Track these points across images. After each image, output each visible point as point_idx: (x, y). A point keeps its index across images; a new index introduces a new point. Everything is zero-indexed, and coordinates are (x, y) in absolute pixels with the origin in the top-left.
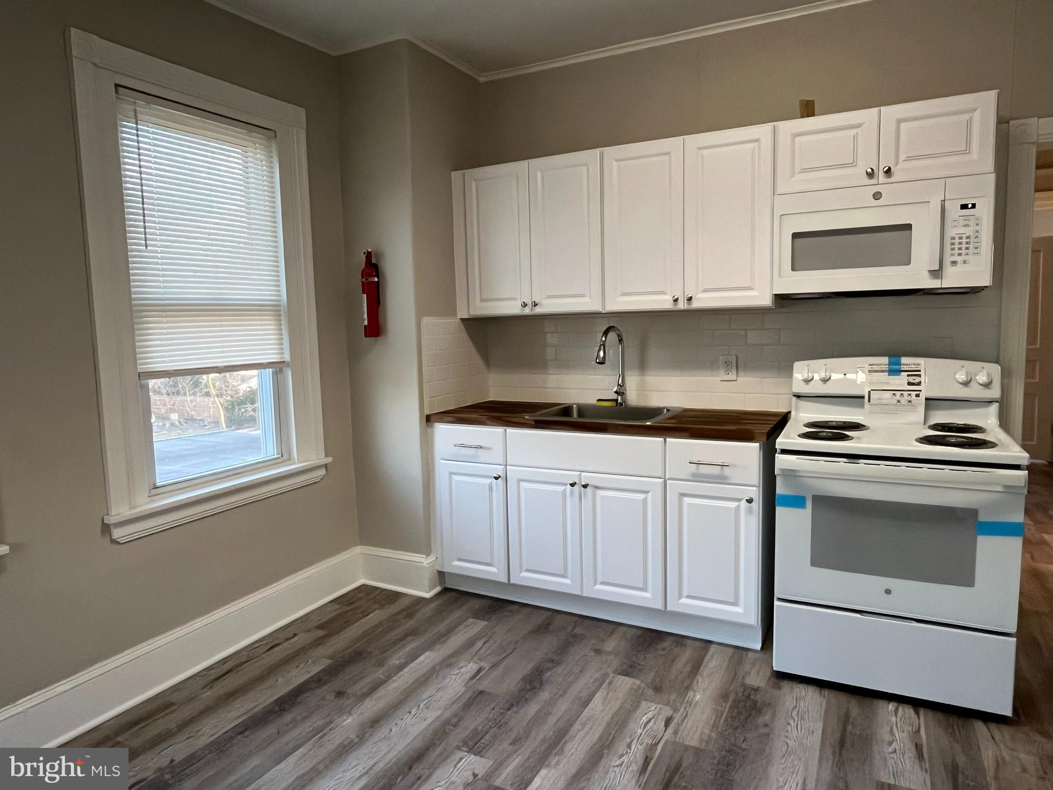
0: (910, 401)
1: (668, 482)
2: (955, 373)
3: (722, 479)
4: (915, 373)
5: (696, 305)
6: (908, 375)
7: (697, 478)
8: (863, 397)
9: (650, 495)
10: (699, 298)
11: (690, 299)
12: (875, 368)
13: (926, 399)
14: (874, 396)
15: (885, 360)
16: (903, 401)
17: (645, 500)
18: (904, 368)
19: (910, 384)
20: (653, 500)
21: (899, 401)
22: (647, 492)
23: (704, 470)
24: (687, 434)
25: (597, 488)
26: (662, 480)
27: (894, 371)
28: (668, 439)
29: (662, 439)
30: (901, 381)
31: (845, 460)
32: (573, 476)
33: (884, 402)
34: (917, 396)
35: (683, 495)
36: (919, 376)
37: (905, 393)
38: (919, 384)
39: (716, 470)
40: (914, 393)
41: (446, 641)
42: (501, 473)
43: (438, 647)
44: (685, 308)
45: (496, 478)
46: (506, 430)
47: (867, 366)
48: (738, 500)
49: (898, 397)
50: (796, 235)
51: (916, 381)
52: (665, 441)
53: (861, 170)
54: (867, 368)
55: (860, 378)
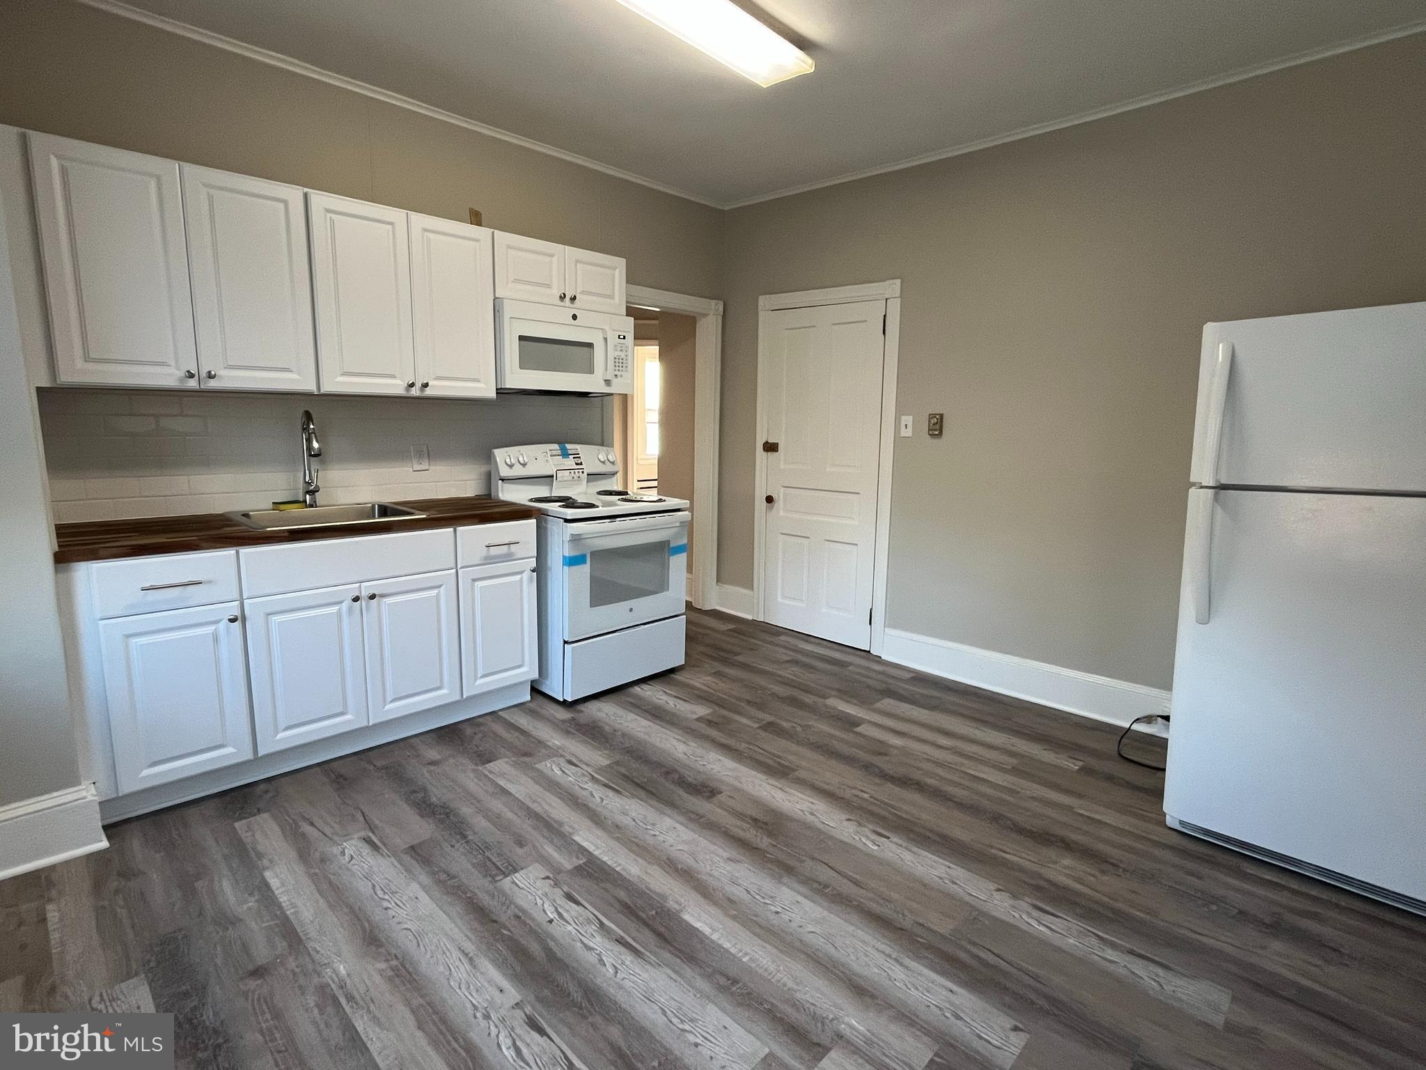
0: (579, 477)
1: (460, 572)
2: (598, 455)
3: (509, 557)
4: (576, 456)
5: (429, 392)
6: (574, 458)
7: (489, 560)
8: (552, 476)
9: (442, 589)
10: (433, 386)
11: (426, 385)
12: (554, 452)
13: (588, 475)
14: (559, 474)
15: (556, 446)
16: (576, 478)
17: (438, 597)
18: (570, 452)
19: (577, 464)
20: (446, 593)
21: (573, 478)
22: (440, 586)
23: (494, 551)
24: (477, 521)
25: (383, 596)
26: (454, 570)
27: (565, 454)
28: (460, 529)
29: (451, 529)
30: (570, 462)
31: (609, 520)
32: (353, 590)
33: (565, 478)
34: (583, 472)
35: (474, 580)
36: (579, 457)
37: (576, 471)
38: (581, 464)
39: (504, 549)
40: (580, 471)
41: (260, 853)
42: (237, 613)
43: (265, 862)
44: (417, 395)
45: (232, 621)
46: (237, 552)
47: (548, 451)
48: (521, 572)
49: (573, 475)
50: (521, 338)
51: (579, 462)
52: (455, 531)
53: (557, 293)
54: (549, 453)
55: (547, 461)
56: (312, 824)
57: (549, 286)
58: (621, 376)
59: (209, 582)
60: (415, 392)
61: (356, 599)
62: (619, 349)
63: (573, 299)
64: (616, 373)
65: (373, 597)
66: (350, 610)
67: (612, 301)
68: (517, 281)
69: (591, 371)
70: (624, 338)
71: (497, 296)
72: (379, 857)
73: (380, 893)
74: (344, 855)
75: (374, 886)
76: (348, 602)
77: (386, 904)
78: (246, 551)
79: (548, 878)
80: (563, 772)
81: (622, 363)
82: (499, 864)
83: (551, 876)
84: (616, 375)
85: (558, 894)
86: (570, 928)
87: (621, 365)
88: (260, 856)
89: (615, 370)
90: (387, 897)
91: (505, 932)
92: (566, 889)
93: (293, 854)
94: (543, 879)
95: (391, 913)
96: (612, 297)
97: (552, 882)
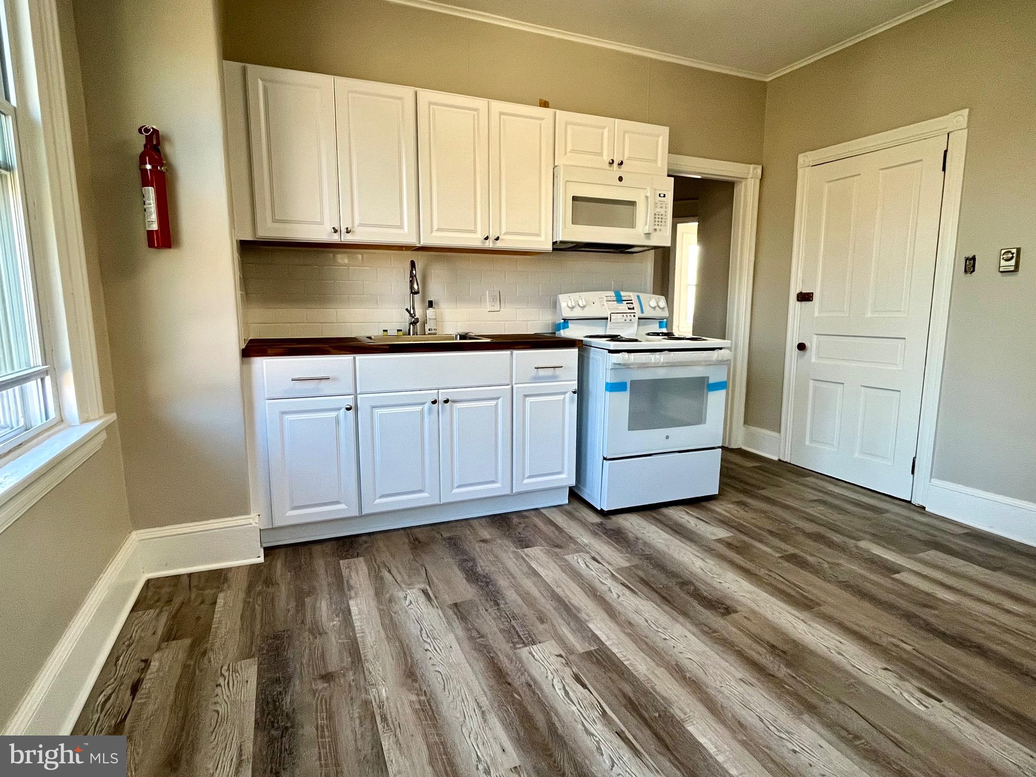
0: (631, 320)
1: (515, 387)
2: (649, 302)
3: (554, 378)
4: (629, 302)
5: (500, 245)
6: (627, 303)
8: (607, 318)
9: (500, 401)
10: (502, 240)
11: (497, 239)
12: (609, 299)
13: (639, 319)
14: (613, 316)
15: (612, 293)
16: (628, 320)
17: (496, 406)
18: (624, 298)
19: (629, 309)
20: (503, 404)
21: (625, 320)
22: (498, 398)
23: (541, 373)
24: (529, 346)
25: (456, 401)
26: (509, 387)
27: (619, 300)
28: (515, 352)
29: (508, 352)
30: (624, 307)
32: (433, 395)
33: (618, 320)
34: (634, 316)
35: (526, 396)
36: (632, 303)
37: (628, 315)
38: (633, 308)
40: (632, 315)
41: (351, 586)
42: (352, 404)
43: (353, 593)
44: (491, 246)
45: (348, 409)
46: (354, 357)
47: (604, 297)
48: (564, 393)
49: (625, 317)
50: (575, 199)
52: (512, 354)
53: (606, 159)
54: (605, 299)
55: (603, 305)
56: (389, 571)
57: (599, 154)
58: (661, 230)
59: (336, 378)
60: (489, 244)
61: (434, 402)
62: (659, 205)
63: (621, 164)
64: (656, 227)
65: (446, 401)
66: (430, 410)
67: (655, 165)
68: (573, 151)
69: (632, 225)
70: (664, 196)
71: (556, 164)
72: (430, 607)
73: (424, 635)
74: (406, 600)
75: (422, 629)
76: (428, 404)
77: (427, 646)
78: (360, 358)
79: (561, 656)
80: (587, 566)
81: (662, 218)
82: (521, 633)
83: (564, 655)
84: (656, 230)
85: (567, 673)
86: (574, 708)
87: (660, 220)
88: (350, 588)
89: (655, 225)
90: (428, 640)
91: (516, 695)
92: (575, 670)
93: (372, 592)
94: (557, 656)
95: (429, 654)
96: (656, 161)
97: (564, 661)
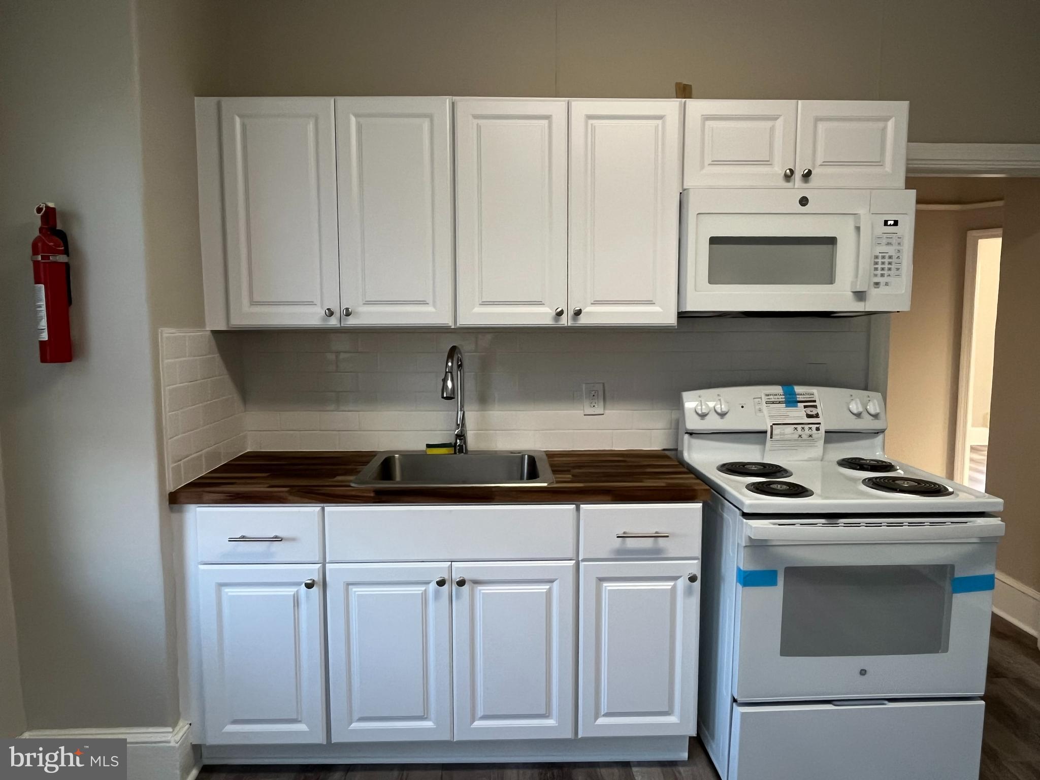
0: (810, 436)
1: (582, 564)
2: (848, 404)
3: (655, 554)
4: (810, 404)
5: (583, 320)
6: (805, 407)
7: (622, 555)
8: (765, 432)
9: (555, 584)
10: (588, 313)
11: (578, 313)
12: (772, 398)
13: (826, 432)
14: (777, 430)
15: (778, 390)
16: (804, 437)
17: (549, 593)
18: (800, 398)
19: (809, 416)
20: (561, 592)
21: (800, 436)
22: (552, 581)
23: (631, 543)
24: (609, 498)
25: (476, 582)
26: (573, 562)
27: (791, 401)
28: (583, 507)
29: (572, 507)
30: (798, 414)
32: (440, 569)
33: (786, 437)
34: (818, 429)
35: (601, 580)
36: (815, 407)
37: (806, 427)
38: (817, 416)
39: (648, 543)
40: (814, 427)
42: (316, 577)
44: (569, 324)
45: (309, 586)
46: (323, 509)
47: (763, 397)
48: (675, 578)
49: (800, 431)
50: (714, 241)
51: (814, 413)
52: (578, 509)
53: (779, 170)
54: (764, 399)
55: (760, 410)
57: (767, 163)
58: (887, 284)
59: (293, 540)
60: (565, 321)
61: (441, 583)
62: (884, 241)
63: (807, 176)
64: (876, 280)
65: (461, 583)
66: (437, 596)
67: (877, 170)
68: (715, 163)
69: (829, 278)
70: (896, 223)
71: (685, 187)
76: (433, 586)
78: (332, 510)
81: (890, 263)
84: (877, 284)
87: (886, 266)
89: (876, 275)
96: (880, 164)
